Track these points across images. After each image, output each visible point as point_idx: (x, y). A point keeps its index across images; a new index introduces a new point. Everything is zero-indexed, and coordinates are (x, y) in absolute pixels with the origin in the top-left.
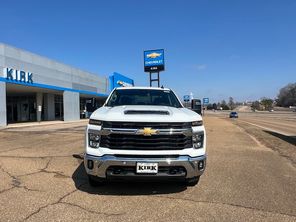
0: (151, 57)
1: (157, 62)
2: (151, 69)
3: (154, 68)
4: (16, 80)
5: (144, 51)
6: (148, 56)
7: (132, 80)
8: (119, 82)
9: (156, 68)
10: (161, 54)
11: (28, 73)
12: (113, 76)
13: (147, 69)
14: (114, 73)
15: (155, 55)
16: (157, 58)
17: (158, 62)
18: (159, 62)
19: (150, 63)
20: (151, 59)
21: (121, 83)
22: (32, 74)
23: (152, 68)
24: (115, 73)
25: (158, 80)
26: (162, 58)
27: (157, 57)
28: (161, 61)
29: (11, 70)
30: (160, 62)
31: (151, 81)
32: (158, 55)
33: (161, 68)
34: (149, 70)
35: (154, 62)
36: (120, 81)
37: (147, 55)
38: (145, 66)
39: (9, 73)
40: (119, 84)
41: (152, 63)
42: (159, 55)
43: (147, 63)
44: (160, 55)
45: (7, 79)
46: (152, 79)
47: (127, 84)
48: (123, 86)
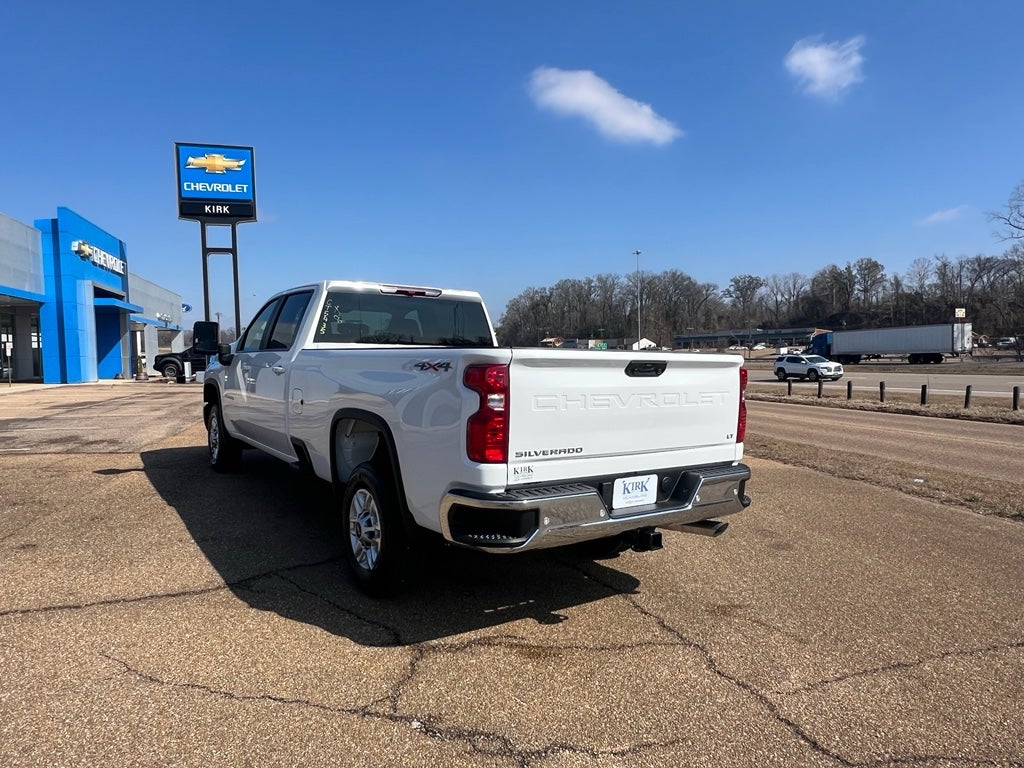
0: (205, 169)
1: (229, 188)
2: (207, 209)
3: (219, 209)
5: (177, 144)
6: (195, 162)
7: (120, 242)
8: (80, 245)
9: (225, 209)
10: (242, 163)
12: (55, 222)
13: (191, 208)
14: (59, 208)
15: (219, 162)
16: (228, 176)
17: (234, 188)
18: (237, 188)
19: (200, 187)
20: (202, 174)
21: (86, 249)
23: (211, 209)
24: (65, 208)
25: (233, 251)
26: (249, 174)
27: (227, 169)
28: (245, 186)
30: (240, 189)
31: (206, 251)
32: (233, 164)
33: (242, 210)
34: (200, 215)
35: (218, 187)
36: (84, 244)
37: (191, 160)
38: (183, 196)
40: (79, 252)
41: (210, 190)
42: (236, 164)
43: (189, 186)
44: (239, 166)
46: (208, 246)
47: (105, 256)
48: (94, 263)
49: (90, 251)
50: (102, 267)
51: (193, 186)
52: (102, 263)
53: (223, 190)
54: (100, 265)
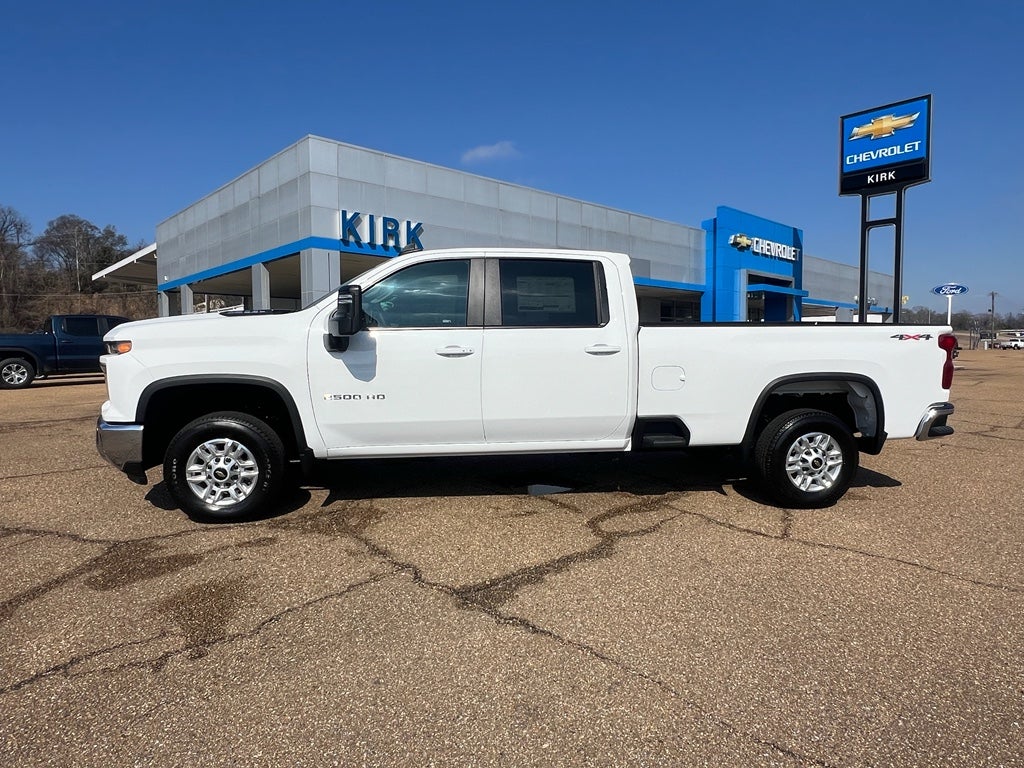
0: (870, 136)
1: (897, 150)
2: (870, 179)
3: (883, 176)
4: (372, 244)
5: (843, 118)
6: (859, 131)
7: (795, 229)
8: (736, 238)
9: (891, 175)
10: (915, 116)
11: (409, 223)
12: (715, 219)
13: (854, 183)
14: (718, 208)
15: (888, 123)
16: (899, 136)
17: (902, 149)
18: (906, 148)
19: (863, 157)
20: (871, 142)
21: (744, 241)
22: (419, 224)
23: (874, 179)
24: (724, 207)
25: (897, 221)
26: (924, 130)
27: (896, 129)
28: (917, 143)
29: (356, 215)
30: (911, 148)
31: (866, 225)
32: (903, 121)
33: (912, 172)
34: (861, 188)
35: (885, 152)
36: (741, 237)
37: (856, 130)
38: (845, 171)
39: (350, 226)
40: (736, 244)
41: (874, 157)
42: (908, 120)
43: (852, 160)
44: (911, 122)
45: (345, 241)
46: (871, 218)
47: (769, 245)
48: (754, 253)
49: (749, 242)
50: (766, 255)
51: (856, 158)
52: (765, 252)
53: (889, 154)
54: (762, 254)
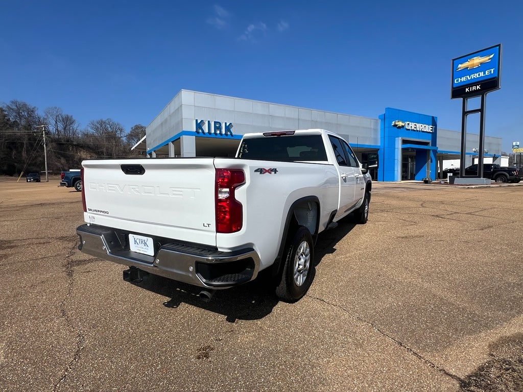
0: (467, 68)
1: (482, 74)
2: (467, 90)
3: (474, 88)
4: (209, 133)
5: (453, 60)
6: (461, 66)
7: (433, 117)
8: (395, 122)
9: (478, 87)
10: (492, 56)
11: (226, 123)
12: (385, 114)
13: (459, 92)
14: (386, 109)
15: (477, 61)
16: (483, 67)
17: (484, 73)
18: (487, 72)
19: (463, 79)
20: (467, 71)
21: (400, 124)
22: (230, 124)
23: (469, 89)
24: (389, 108)
25: (481, 110)
26: (496, 63)
27: (481, 64)
28: (492, 70)
29: (202, 121)
30: (489, 72)
31: (465, 113)
32: (485, 59)
33: (490, 84)
34: (462, 95)
35: (476, 76)
36: (398, 122)
37: (460, 66)
38: (454, 86)
39: (199, 125)
40: (395, 126)
41: (469, 79)
42: (488, 58)
43: (458, 81)
44: (489, 59)
45: (197, 132)
46: (468, 109)
47: (415, 125)
48: (407, 129)
49: (403, 124)
50: (414, 130)
51: (460, 79)
52: (413, 128)
53: (478, 76)
54: (412, 130)
